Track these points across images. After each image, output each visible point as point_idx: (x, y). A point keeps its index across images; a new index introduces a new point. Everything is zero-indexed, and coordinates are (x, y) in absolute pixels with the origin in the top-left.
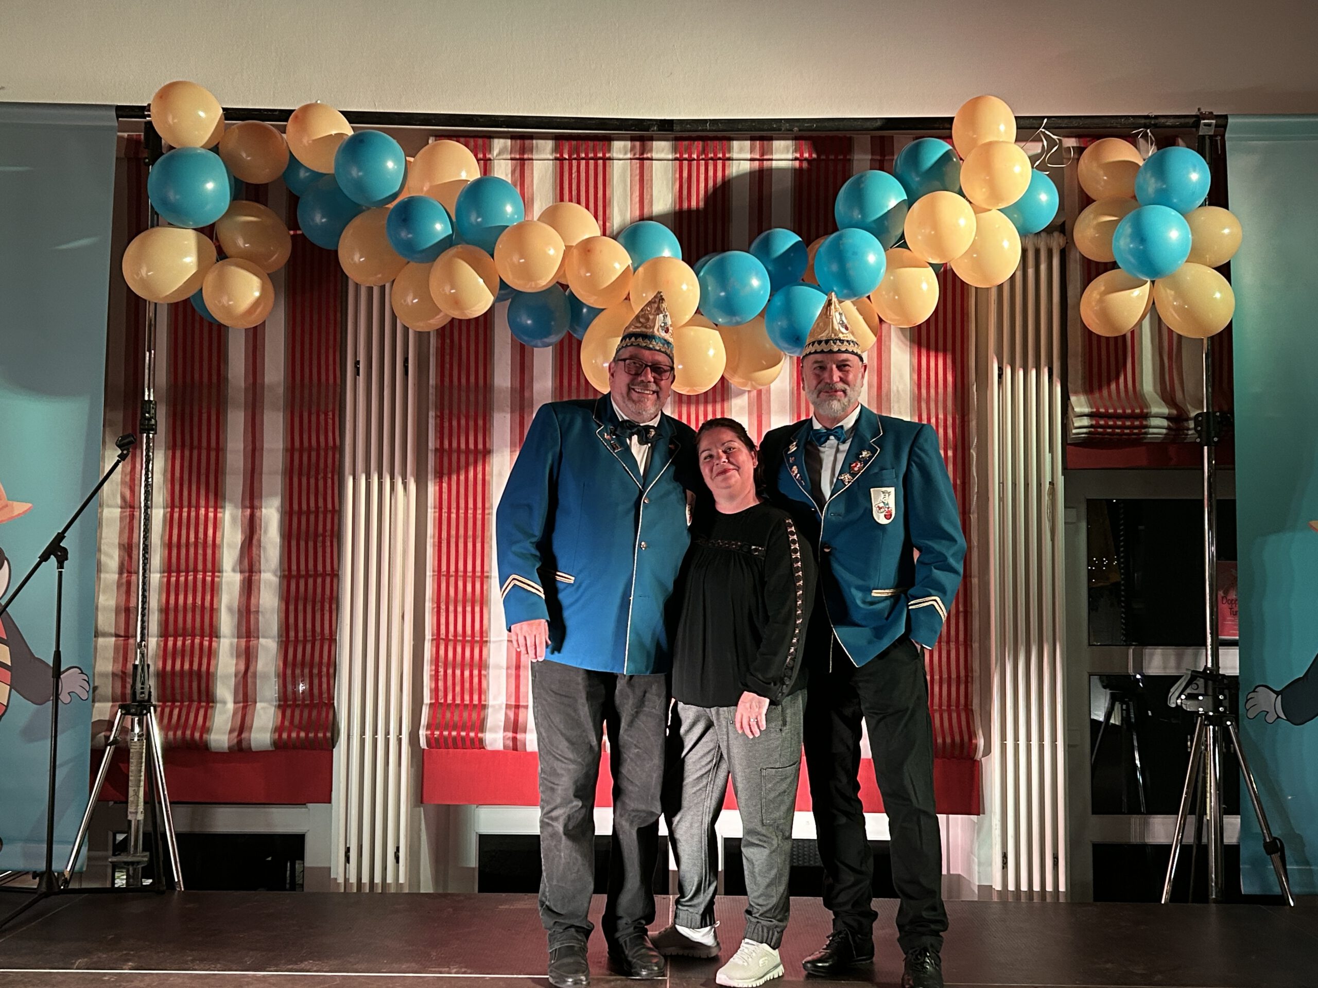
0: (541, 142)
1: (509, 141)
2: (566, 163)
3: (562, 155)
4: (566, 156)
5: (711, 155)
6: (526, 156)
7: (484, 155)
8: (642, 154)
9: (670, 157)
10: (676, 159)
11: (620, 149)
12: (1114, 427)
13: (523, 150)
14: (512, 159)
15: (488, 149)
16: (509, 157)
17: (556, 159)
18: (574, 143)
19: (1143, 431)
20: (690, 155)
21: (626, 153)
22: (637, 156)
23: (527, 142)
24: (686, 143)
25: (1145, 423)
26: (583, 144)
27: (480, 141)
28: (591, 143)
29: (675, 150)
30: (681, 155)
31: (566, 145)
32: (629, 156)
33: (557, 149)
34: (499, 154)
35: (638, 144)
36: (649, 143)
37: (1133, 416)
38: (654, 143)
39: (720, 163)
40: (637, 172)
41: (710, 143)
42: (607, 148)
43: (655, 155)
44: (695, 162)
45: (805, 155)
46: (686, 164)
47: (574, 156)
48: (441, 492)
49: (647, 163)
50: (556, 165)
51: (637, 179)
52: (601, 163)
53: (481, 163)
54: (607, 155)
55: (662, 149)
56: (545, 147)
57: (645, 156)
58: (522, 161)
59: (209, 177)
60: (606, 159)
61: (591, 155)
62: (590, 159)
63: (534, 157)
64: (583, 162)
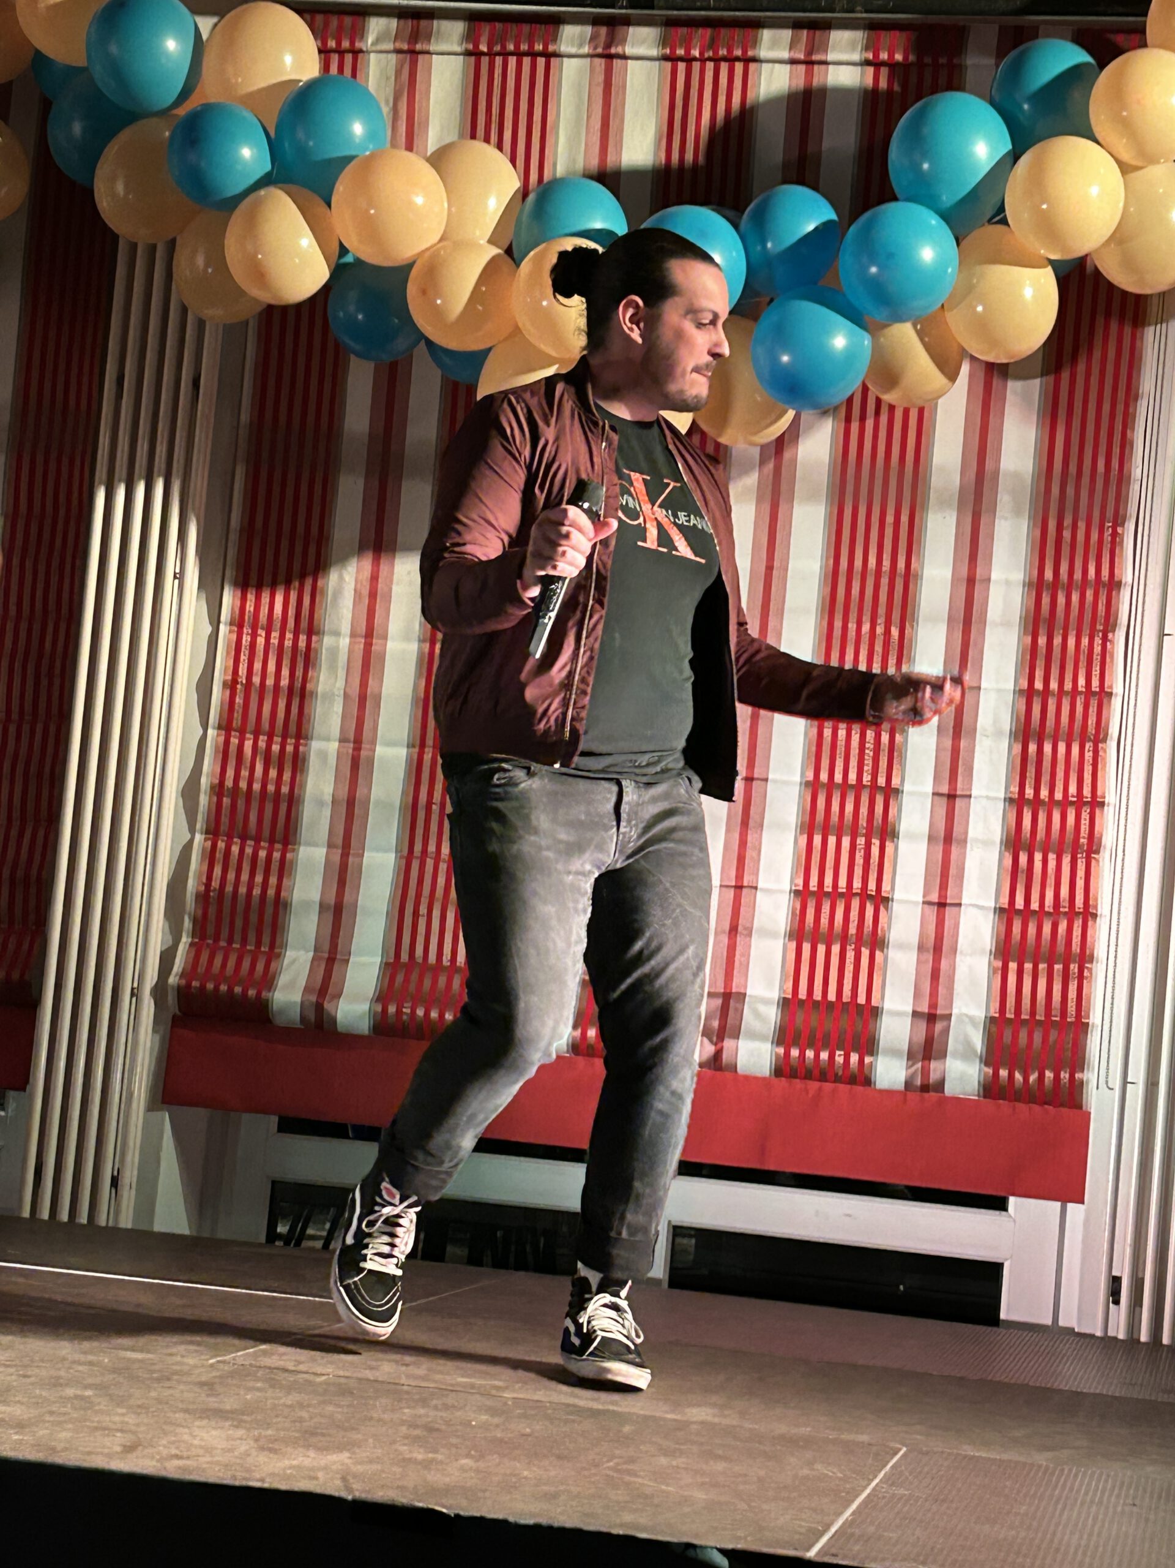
0: (446, 24)
1: (394, 23)
2: (485, 61)
3: (476, 46)
4: (484, 48)
5: (723, 52)
6: (418, 47)
8: (608, 46)
9: (654, 52)
10: (665, 58)
11: (573, 38)
13: (415, 37)
14: (398, 51)
15: (358, 32)
16: (391, 47)
17: (469, 53)
18: (499, 26)
20: (688, 51)
21: (581, 45)
22: (600, 50)
23: (423, 23)
24: (680, 30)
26: (513, 28)
27: (348, 20)
28: (526, 28)
29: (664, 42)
30: (673, 50)
31: (486, 29)
32: (586, 50)
33: (471, 36)
34: (377, 41)
35: (603, 30)
36: (620, 30)
38: (632, 30)
39: (739, 67)
40: (601, 78)
41: (724, 32)
42: (555, 39)
43: (629, 50)
44: (696, 66)
45: (884, 56)
46: (681, 66)
47: (497, 48)
48: (244, 599)
49: (617, 63)
50: (466, 66)
51: (599, 91)
52: (541, 61)
53: (348, 58)
54: (551, 48)
55: (642, 39)
56: (451, 33)
57: (611, 50)
58: (412, 54)
60: (550, 55)
61: (523, 47)
62: (523, 54)
63: (432, 48)
64: (513, 60)
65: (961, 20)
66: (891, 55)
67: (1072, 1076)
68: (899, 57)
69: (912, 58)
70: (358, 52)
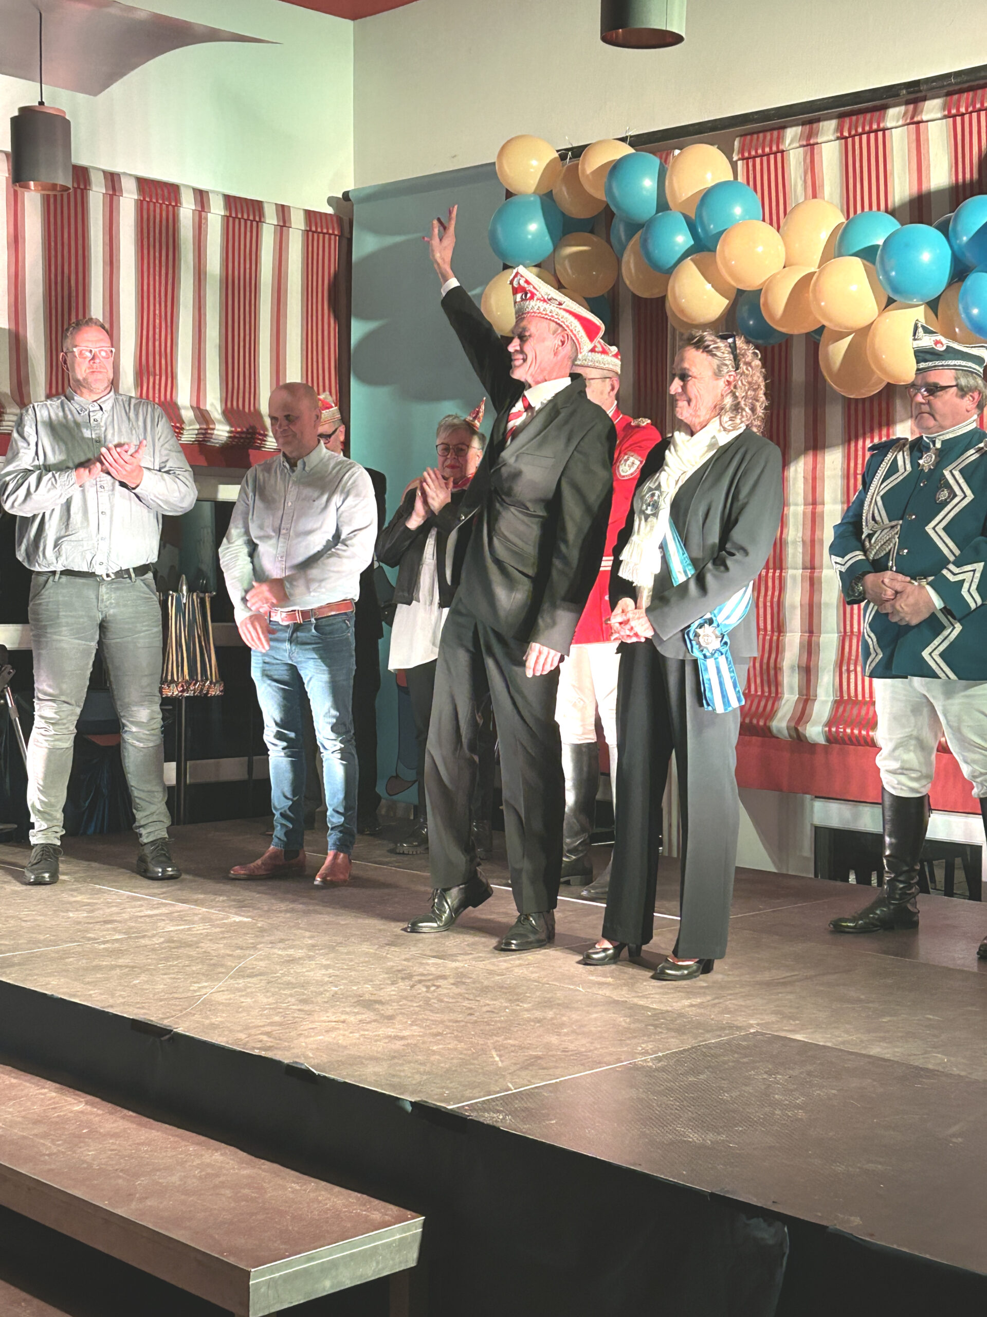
0: (826, 124)
1: (799, 129)
2: (850, 140)
3: (842, 133)
4: (846, 134)
5: (978, 105)
6: (812, 142)
7: (778, 147)
8: (912, 118)
9: (939, 115)
10: (945, 117)
11: (894, 116)
13: (809, 137)
14: (801, 146)
15: (780, 140)
16: (797, 145)
17: (838, 138)
18: (854, 118)
20: (958, 110)
21: (898, 121)
22: (908, 121)
23: (815, 125)
24: (956, 97)
26: (861, 117)
27: (775, 133)
28: (868, 116)
29: (944, 107)
30: (949, 111)
31: (847, 120)
32: (900, 123)
33: (840, 128)
34: (791, 143)
35: (911, 107)
36: (920, 104)
38: (927, 103)
40: (914, 137)
41: (978, 93)
42: (882, 118)
43: (925, 118)
44: (967, 117)
46: (959, 119)
47: (853, 132)
49: (921, 125)
50: (840, 145)
51: (914, 145)
52: (880, 133)
53: (779, 155)
54: (882, 125)
55: (932, 108)
56: (828, 129)
57: (916, 119)
58: (810, 146)
59: (530, 220)
60: (884, 130)
61: (867, 128)
62: (869, 133)
63: (819, 140)
64: (864, 137)
70: (782, 152)
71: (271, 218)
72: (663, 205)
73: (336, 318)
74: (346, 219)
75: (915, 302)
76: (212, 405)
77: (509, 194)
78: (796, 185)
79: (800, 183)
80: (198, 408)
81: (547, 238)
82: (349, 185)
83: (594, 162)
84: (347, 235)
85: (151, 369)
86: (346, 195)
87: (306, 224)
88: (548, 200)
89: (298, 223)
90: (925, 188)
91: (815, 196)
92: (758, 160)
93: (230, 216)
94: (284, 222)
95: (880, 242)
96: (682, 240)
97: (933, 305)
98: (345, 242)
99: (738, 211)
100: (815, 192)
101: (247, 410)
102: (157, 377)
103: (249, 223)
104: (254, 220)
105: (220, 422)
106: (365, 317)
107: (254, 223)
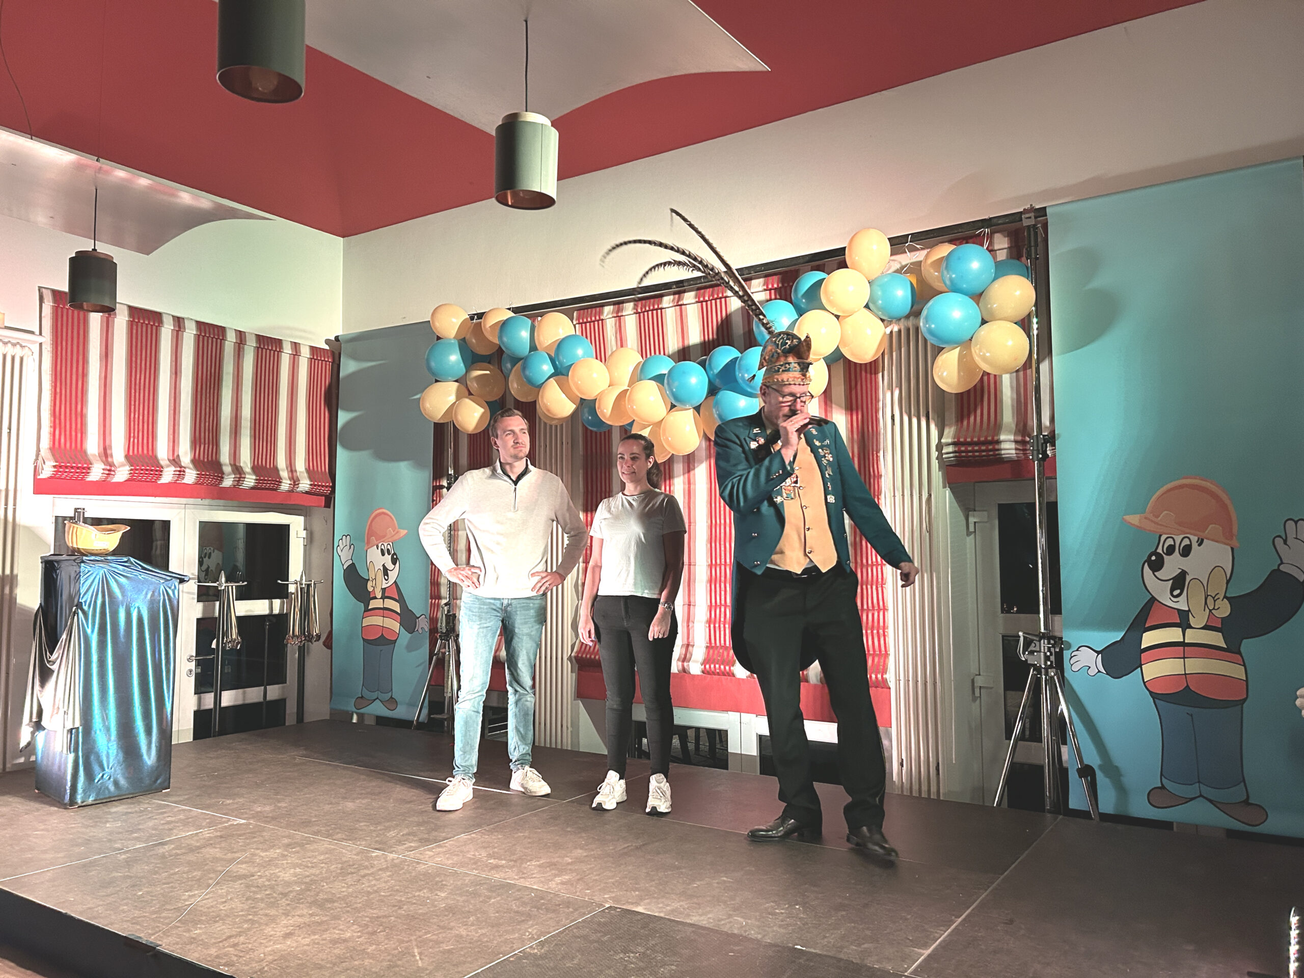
0: (627, 304)
1: (612, 307)
2: (642, 314)
3: (637, 311)
4: (639, 311)
5: (716, 296)
6: (620, 314)
7: (600, 317)
8: (678, 302)
9: (694, 301)
10: (697, 302)
11: (667, 301)
12: (973, 451)
13: (618, 312)
14: (613, 317)
15: (601, 313)
16: (611, 316)
17: (635, 313)
18: (644, 302)
19: (997, 452)
20: (704, 298)
21: (671, 303)
22: (676, 304)
23: (621, 305)
24: (702, 291)
25: (997, 447)
26: (648, 301)
27: (598, 309)
28: (652, 300)
29: (696, 296)
30: (699, 299)
31: (640, 302)
32: (671, 305)
33: (635, 307)
34: (607, 315)
35: (677, 296)
36: (682, 295)
37: (986, 443)
38: (686, 294)
39: (723, 300)
40: (679, 313)
41: (716, 289)
42: (660, 302)
43: (685, 302)
44: (709, 302)
45: (770, 286)
46: (704, 303)
47: (644, 310)
48: (587, 516)
49: (683, 307)
50: (636, 317)
51: (679, 319)
52: (659, 311)
53: (600, 322)
54: (660, 306)
55: (689, 297)
56: (629, 307)
57: (680, 303)
58: (619, 317)
59: (451, 354)
60: (661, 309)
61: (651, 308)
62: (652, 310)
63: (624, 314)
64: (650, 313)
65: (796, 267)
66: (773, 285)
67: (882, 676)
68: (775, 286)
69: (780, 285)
70: (602, 320)
71: (287, 349)
72: (533, 348)
73: (329, 410)
74: (337, 353)
75: (688, 407)
76: (245, 462)
77: (439, 338)
78: (611, 340)
79: (613, 338)
80: (235, 465)
81: (462, 365)
82: (339, 332)
83: (491, 321)
84: (337, 362)
85: (202, 440)
86: (337, 338)
87: (311, 355)
88: (463, 344)
89: (305, 353)
90: (686, 344)
91: (622, 346)
92: (588, 324)
93: (260, 347)
94: (296, 352)
95: (665, 371)
96: (547, 368)
97: (697, 409)
98: (335, 366)
99: (580, 352)
100: (622, 343)
101: (268, 466)
102: (207, 446)
103: (272, 352)
104: (276, 350)
105: (249, 474)
106: (347, 409)
107: (276, 353)
